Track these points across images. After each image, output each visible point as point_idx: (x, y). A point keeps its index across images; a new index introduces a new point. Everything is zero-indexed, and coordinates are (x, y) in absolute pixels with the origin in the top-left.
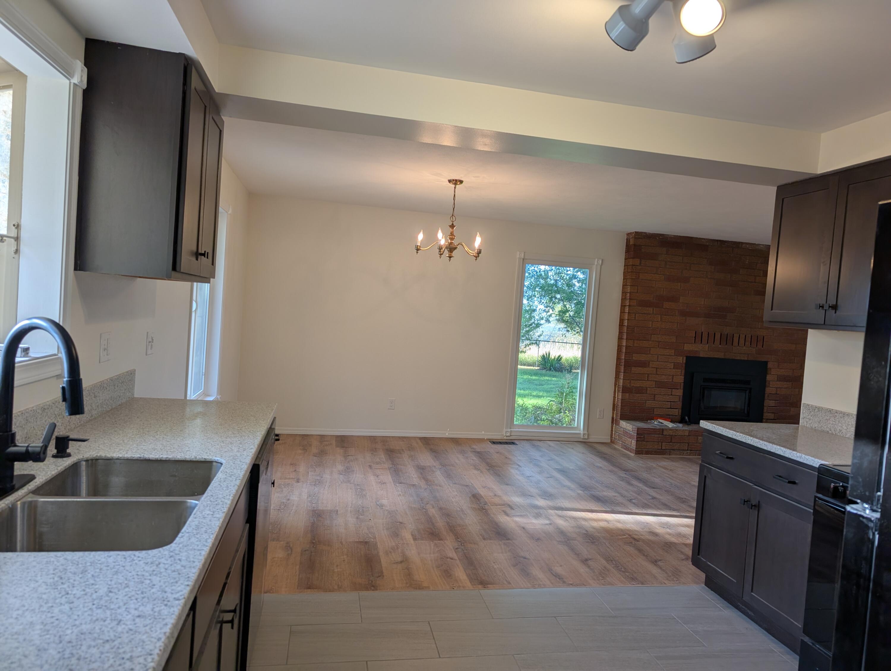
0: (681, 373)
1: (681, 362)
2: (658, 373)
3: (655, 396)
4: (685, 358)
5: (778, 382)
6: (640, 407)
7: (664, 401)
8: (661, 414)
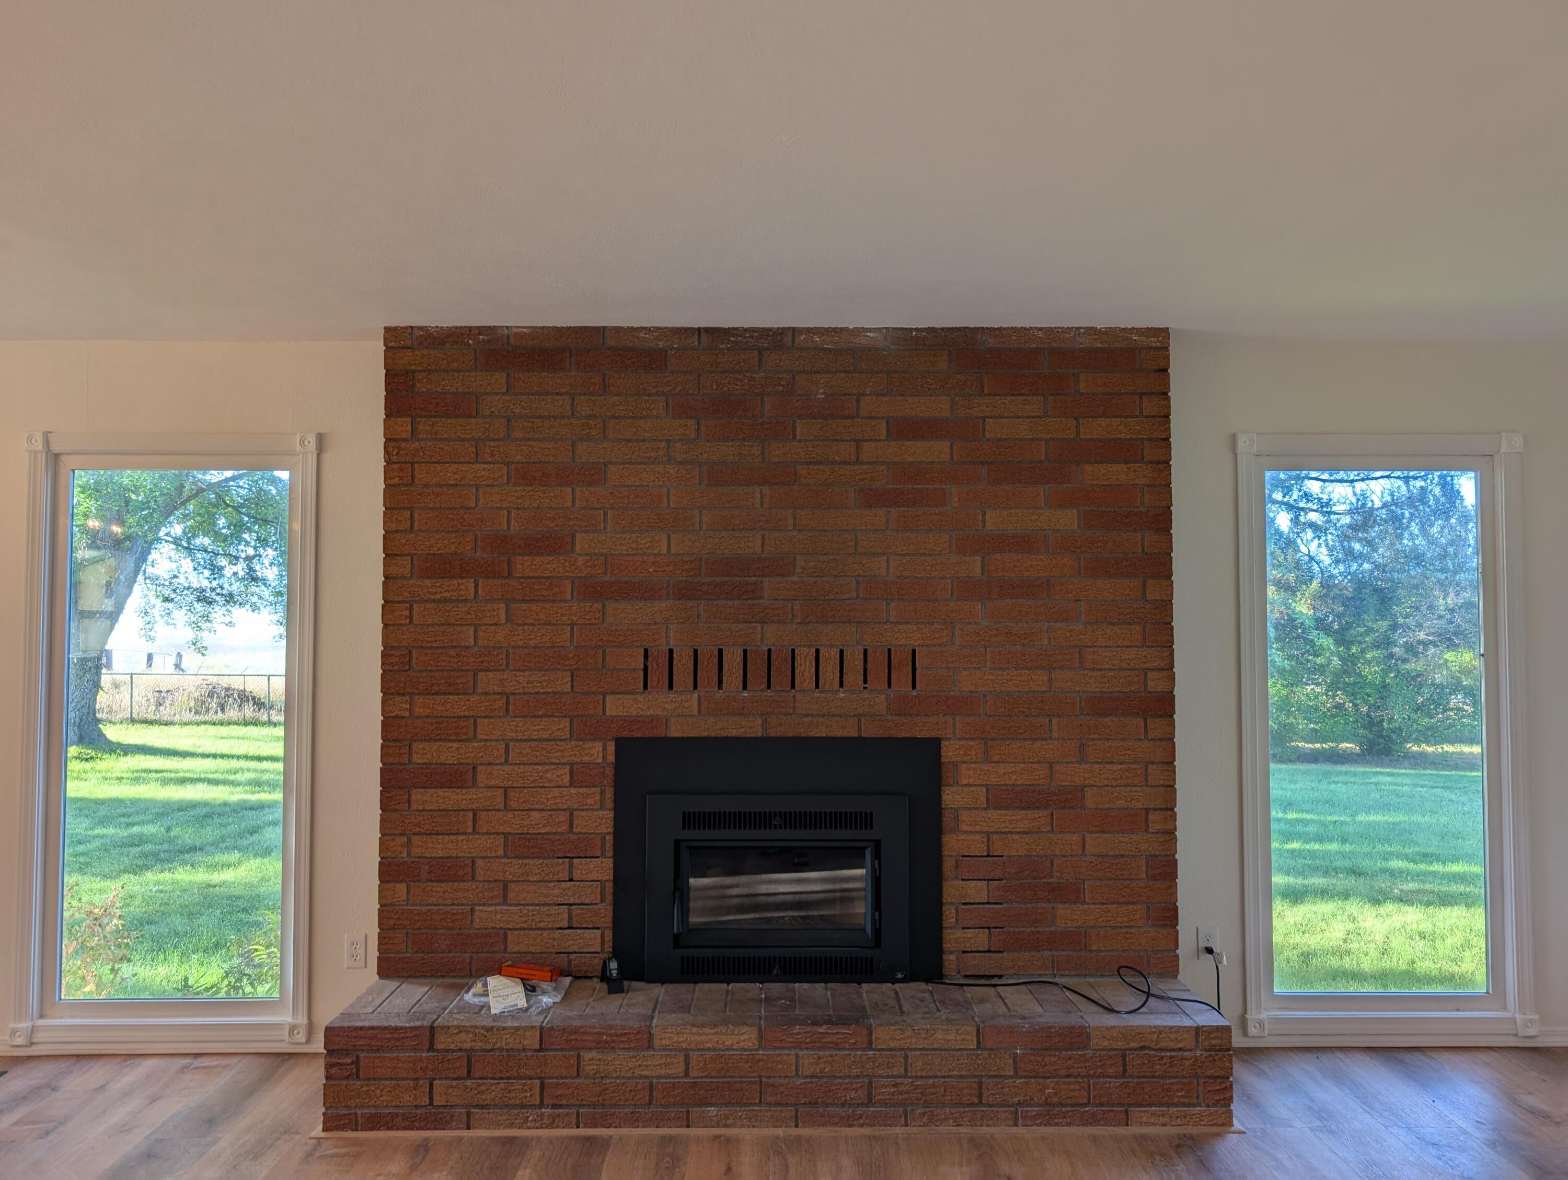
0: (602, 801)
1: (600, 761)
2: (514, 805)
3: (505, 888)
4: (611, 747)
5: (990, 813)
6: (452, 929)
7: (545, 905)
8: (532, 949)
